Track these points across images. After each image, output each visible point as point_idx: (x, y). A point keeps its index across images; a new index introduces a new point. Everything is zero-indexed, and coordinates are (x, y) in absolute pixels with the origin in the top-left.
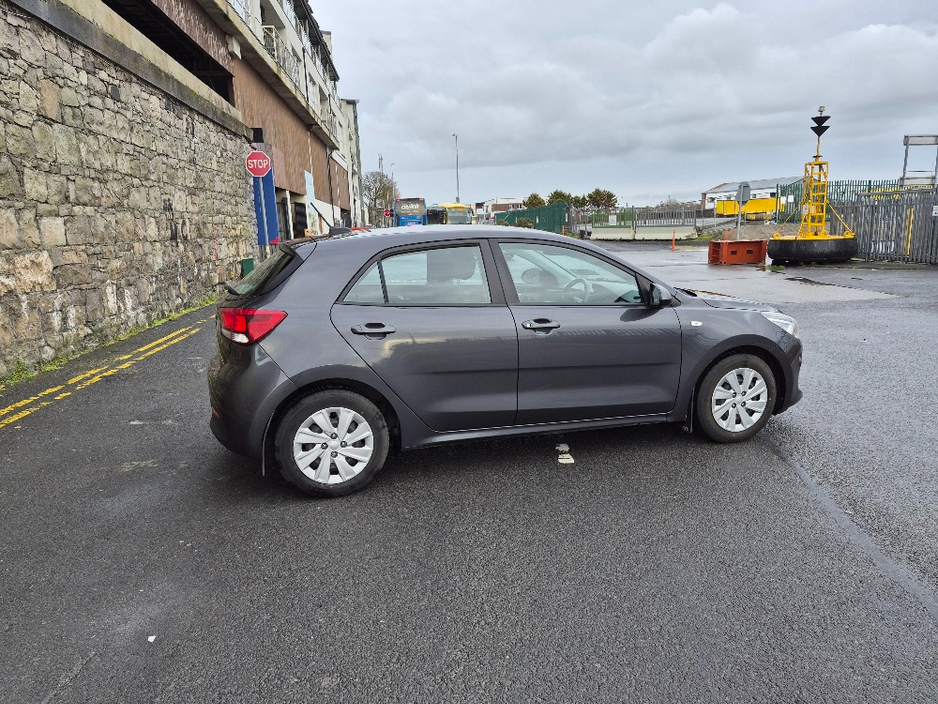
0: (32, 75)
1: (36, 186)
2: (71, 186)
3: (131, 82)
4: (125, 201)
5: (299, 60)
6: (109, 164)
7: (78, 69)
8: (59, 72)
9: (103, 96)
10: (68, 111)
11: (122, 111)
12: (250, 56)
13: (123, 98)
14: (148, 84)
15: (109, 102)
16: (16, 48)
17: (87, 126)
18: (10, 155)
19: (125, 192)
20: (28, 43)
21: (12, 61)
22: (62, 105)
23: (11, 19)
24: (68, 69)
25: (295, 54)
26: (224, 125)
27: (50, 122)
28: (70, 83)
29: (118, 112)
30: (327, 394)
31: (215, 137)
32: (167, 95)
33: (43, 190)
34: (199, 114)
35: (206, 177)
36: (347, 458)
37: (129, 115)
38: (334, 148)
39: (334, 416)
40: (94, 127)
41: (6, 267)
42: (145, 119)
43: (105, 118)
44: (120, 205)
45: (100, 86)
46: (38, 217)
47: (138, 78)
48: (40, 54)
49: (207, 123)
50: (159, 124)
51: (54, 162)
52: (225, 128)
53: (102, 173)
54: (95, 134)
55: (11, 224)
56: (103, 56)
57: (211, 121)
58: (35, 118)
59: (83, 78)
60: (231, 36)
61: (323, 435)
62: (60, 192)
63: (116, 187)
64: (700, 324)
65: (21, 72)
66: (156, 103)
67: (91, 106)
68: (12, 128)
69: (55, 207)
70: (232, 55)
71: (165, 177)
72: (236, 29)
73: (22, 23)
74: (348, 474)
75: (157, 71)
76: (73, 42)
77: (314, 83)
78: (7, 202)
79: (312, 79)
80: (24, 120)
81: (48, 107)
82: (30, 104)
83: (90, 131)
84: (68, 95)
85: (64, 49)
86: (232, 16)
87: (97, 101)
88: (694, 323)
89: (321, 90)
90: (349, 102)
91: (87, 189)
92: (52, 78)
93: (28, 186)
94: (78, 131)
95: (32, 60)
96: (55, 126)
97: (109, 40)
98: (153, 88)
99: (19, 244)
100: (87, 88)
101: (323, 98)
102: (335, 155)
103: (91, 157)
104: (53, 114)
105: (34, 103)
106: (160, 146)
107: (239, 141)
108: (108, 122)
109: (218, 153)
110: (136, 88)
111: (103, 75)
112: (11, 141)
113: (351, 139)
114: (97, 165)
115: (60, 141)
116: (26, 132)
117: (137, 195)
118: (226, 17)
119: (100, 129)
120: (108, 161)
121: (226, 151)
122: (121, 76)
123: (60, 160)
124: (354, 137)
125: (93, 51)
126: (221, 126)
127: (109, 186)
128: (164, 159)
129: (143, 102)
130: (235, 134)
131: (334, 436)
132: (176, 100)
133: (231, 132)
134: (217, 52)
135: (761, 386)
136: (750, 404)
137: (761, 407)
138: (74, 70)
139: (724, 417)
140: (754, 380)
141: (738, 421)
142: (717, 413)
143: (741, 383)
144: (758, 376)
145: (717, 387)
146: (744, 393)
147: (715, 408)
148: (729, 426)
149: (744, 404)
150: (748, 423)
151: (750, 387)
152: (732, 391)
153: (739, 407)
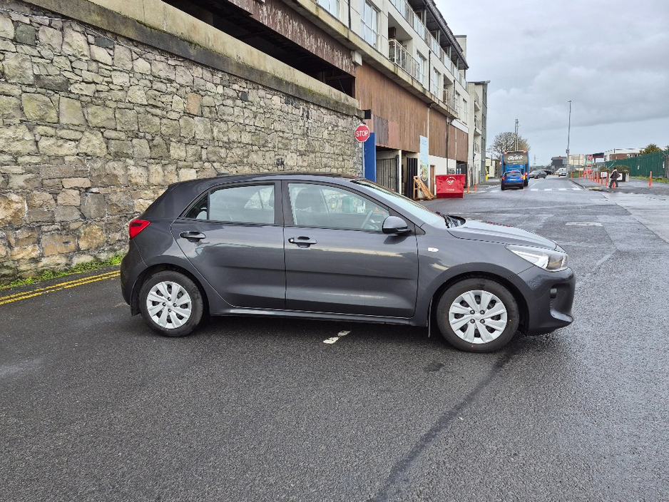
0: (182, 91)
1: (177, 151)
2: (204, 152)
3: (258, 89)
4: (245, 160)
5: (424, 59)
6: (235, 138)
7: (216, 85)
8: (202, 88)
9: (234, 99)
10: (207, 110)
11: (248, 107)
12: (370, 62)
13: (250, 98)
14: (271, 89)
15: (239, 102)
16: (172, 77)
17: (220, 117)
18: (162, 136)
19: (246, 154)
20: (182, 73)
21: (169, 85)
22: (202, 106)
23: (170, 62)
24: (209, 86)
25: (421, 56)
26: (336, 109)
27: (192, 116)
28: (209, 93)
29: (245, 108)
30: (165, 273)
31: (329, 118)
32: (288, 96)
33: (183, 154)
34: (314, 104)
35: (317, 144)
36: (177, 314)
37: (254, 109)
38: (453, 118)
39: (170, 287)
40: (224, 117)
41: (153, 195)
42: (268, 111)
43: (235, 112)
44: (242, 162)
45: (231, 93)
46: (178, 168)
47: (264, 86)
48: (189, 79)
49: (322, 110)
50: (279, 113)
51: (193, 138)
52: (337, 112)
53: (228, 145)
54: (226, 122)
55: (159, 173)
56: (236, 76)
57: (324, 107)
58: (182, 114)
59: (220, 89)
60: (354, 51)
62: (195, 155)
63: (239, 152)
64: (436, 250)
65: (175, 90)
66: (277, 101)
67: (224, 105)
68: (164, 121)
69: (190, 163)
70: (356, 64)
71: (280, 145)
72: (356, 46)
73: (178, 63)
75: (279, 81)
76: (214, 69)
77: (439, 74)
78: (157, 161)
79: (436, 71)
80: (174, 115)
81: (192, 108)
82: (179, 107)
83: (222, 120)
84: (207, 100)
85: (207, 75)
86: (352, 38)
87: (229, 102)
88: (430, 249)
89: (446, 79)
90: (477, 84)
91: (215, 153)
92: (197, 92)
93: (172, 152)
94: (212, 120)
95: (183, 82)
96: (196, 118)
97: (241, 66)
98: (276, 91)
99: (163, 184)
100: (222, 95)
101: (447, 83)
102: (454, 123)
103: (221, 135)
104: (195, 111)
105: (181, 107)
106: (278, 126)
107: (350, 119)
108: (236, 114)
109: (330, 128)
110: (262, 93)
111: (236, 87)
112: (163, 128)
113: (476, 110)
114: (225, 139)
115: (199, 128)
116: (174, 122)
117: (255, 156)
118: (347, 40)
119: (230, 118)
120: (234, 137)
121: (337, 126)
122: (250, 86)
123: (197, 137)
124: (481, 109)
125: (228, 73)
126: (334, 111)
127: (233, 151)
128: (281, 134)
129: (266, 101)
130: (347, 115)
131: (169, 299)
132: (294, 97)
133: (343, 114)
134: (340, 62)
135: (500, 308)
136: (489, 322)
137: (501, 326)
138: (213, 86)
139: (463, 329)
140: (493, 302)
141: (477, 335)
142: (455, 325)
143: (479, 303)
144: (497, 298)
145: (454, 303)
146: (483, 312)
147: (452, 320)
148: (468, 337)
149: (483, 321)
150: (487, 338)
151: (489, 308)
152: (469, 309)
153: (477, 322)
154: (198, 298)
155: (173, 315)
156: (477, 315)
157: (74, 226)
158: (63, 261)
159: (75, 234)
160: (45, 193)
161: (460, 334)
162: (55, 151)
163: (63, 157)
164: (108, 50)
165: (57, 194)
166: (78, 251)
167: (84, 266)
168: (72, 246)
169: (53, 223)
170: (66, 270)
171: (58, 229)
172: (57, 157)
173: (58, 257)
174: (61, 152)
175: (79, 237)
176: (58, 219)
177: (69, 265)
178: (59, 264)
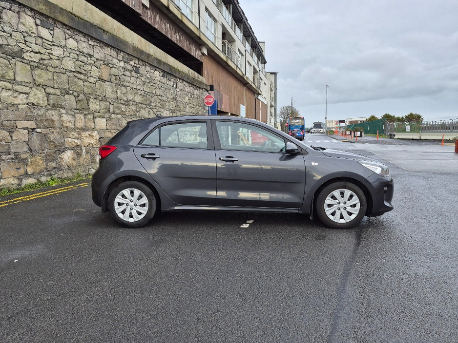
0: (97, 64)
1: (94, 105)
2: (111, 107)
3: (146, 65)
4: (137, 114)
5: (242, 55)
6: (131, 99)
7: (120, 61)
8: (110, 62)
9: (131, 71)
10: (114, 77)
11: (140, 77)
12: (212, 54)
13: (141, 72)
14: (154, 66)
15: (134, 74)
16: (92, 53)
17: (122, 83)
18: (84, 94)
19: (138, 110)
20: (98, 51)
21: (89, 58)
22: (110, 75)
23: (90, 42)
24: (115, 61)
25: (240, 53)
26: (193, 83)
27: (104, 81)
28: (115, 66)
29: (137, 78)
30: (129, 183)
31: (188, 88)
32: (163, 71)
33: (98, 107)
34: (180, 79)
35: (181, 106)
36: (137, 211)
37: (143, 79)
38: (259, 94)
39: (132, 192)
40: (125, 84)
41: (77, 136)
42: (152, 81)
44: (135, 115)
45: (129, 67)
46: (94, 118)
47: (149, 64)
48: (102, 55)
49: (184, 83)
50: (158, 83)
51: (105, 96)
52: (194, 85)
53: (127, 103)
54: (125, 86)
55: (82, 120)
56: (132, 56)
57: (186, 81)
58: (97, 79)
59: (122, 64)
60: (203, 46)
61: (127, 200)
62: (106, 108)
63: (134, 108)
65: (93, 62)
66: (157, 74)
67: (124, 75)
68: (86, 83)
69: (102, 114)
70: (203, 54)
71: (159, 105)
72: (204, 42)
73: (96, 44)
74: (137, 218)
75: (159, 61)
76: (118, 50)
77: (251, 65)
78: (81, 111)
79: (249, 64)
80: (92, 80)
81: (104, 75)
82: (95, 74)
83: (123, 85)
84: (114, 71)
85: (114, 53)
86: (202, 37)
87: (128, 73)
88: (313, 164)
89: (254, 69)
90: (271, 73)
91: (119, 108)
92: (107, 65)
93: (91, 106)
94: (117, 85)
95: (98, 57)
96: (107, 83)
97: (135, 49)
98: (157, 68)
99: (84, 128)
100: (123, 68)
101: (255, 72)
102: (260, 97)
103: (122, 96)
104: (105, 78)
105: (97, 74)
106: (158, 92)
107: (201, 90)
108: (132, 82)
109: (189, 95)
110: (148, 68)
111: (132, 63)
112: (85, 88)
113: (271, 90)
114: (125, 99)
115: (108, 89)
116: (93, 85)
117: (144, 112)
118: (199, 38)
119: (128, 84)
120: (131, 97)
121: (193, 94)
122: (141, 63)
123: (107, 96)
124: (273, 89)
125: (127, 53)
126: (192, 84)
127: (130, 107)
128: (160, 97)
129: (151, 74)
130: (200, 88)
131: (131, 201)
132: (168, 73)
133: (197, 87)
134: (195, 53)
135: (356, 200)
136: (349, 209)
137: (356, 211)
138: (118, 62)
139: (333, 214)
140: (351, 196)
141: (342, 217)
142: (328, 211)
143: (343, 197)
144: (354, 194)
145: (327, 198)
146: (345, 203)
147: (326, 209)
148: (336, 219)
149: (345, 209)
150: (348, 219)
151: (349, 200)
152: (337, 201)
153: (342, 209)
154: (153, 199)
155: (134, 212)
156: (342, 205)
157: (23, 156)
158: (16, 182)
159: (24, 162)
160: (4, 131)
161: (331, 218)
162: (11, 100)
163: (17, 105)
164: (50, 31)
165: (13, 132)
166: (27, 175)
167: (31, 186)
168: (22, 171)
169: (9, 153)
170: (18, 189)
171: (12, 158)
172: (13, 105)
173: (12, 179)
174: (16, 101)
175: (27, 165)
176: (12, 150)
177: (20, 185)
178: (13, 184)
